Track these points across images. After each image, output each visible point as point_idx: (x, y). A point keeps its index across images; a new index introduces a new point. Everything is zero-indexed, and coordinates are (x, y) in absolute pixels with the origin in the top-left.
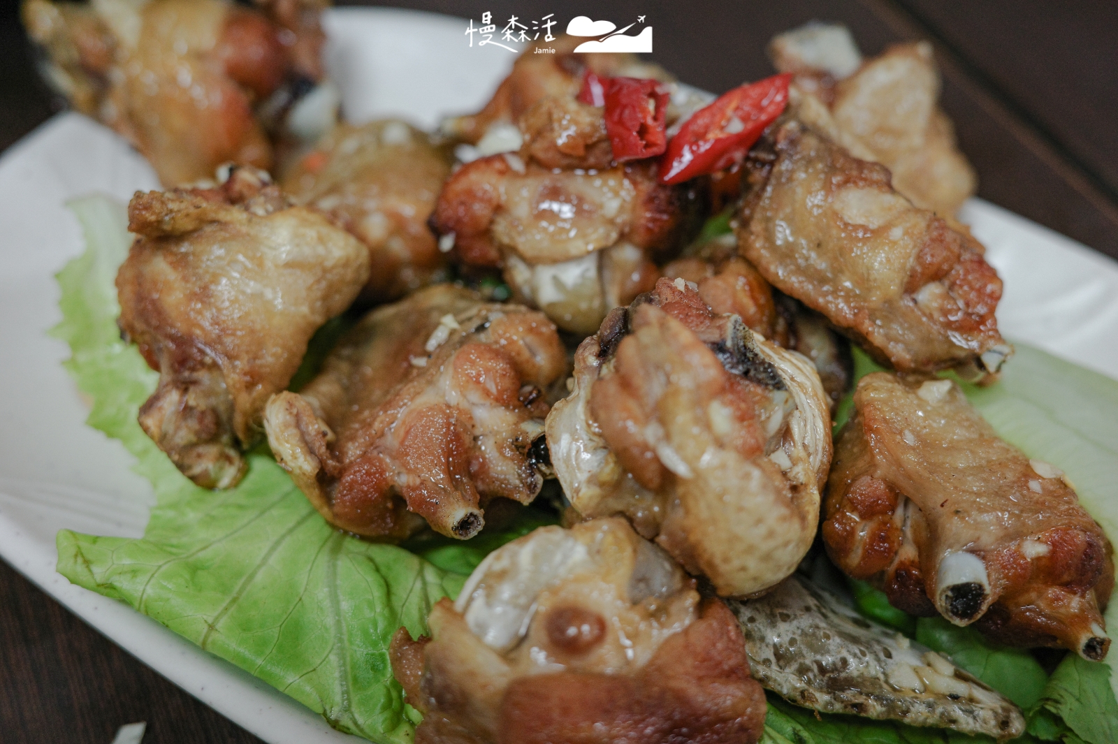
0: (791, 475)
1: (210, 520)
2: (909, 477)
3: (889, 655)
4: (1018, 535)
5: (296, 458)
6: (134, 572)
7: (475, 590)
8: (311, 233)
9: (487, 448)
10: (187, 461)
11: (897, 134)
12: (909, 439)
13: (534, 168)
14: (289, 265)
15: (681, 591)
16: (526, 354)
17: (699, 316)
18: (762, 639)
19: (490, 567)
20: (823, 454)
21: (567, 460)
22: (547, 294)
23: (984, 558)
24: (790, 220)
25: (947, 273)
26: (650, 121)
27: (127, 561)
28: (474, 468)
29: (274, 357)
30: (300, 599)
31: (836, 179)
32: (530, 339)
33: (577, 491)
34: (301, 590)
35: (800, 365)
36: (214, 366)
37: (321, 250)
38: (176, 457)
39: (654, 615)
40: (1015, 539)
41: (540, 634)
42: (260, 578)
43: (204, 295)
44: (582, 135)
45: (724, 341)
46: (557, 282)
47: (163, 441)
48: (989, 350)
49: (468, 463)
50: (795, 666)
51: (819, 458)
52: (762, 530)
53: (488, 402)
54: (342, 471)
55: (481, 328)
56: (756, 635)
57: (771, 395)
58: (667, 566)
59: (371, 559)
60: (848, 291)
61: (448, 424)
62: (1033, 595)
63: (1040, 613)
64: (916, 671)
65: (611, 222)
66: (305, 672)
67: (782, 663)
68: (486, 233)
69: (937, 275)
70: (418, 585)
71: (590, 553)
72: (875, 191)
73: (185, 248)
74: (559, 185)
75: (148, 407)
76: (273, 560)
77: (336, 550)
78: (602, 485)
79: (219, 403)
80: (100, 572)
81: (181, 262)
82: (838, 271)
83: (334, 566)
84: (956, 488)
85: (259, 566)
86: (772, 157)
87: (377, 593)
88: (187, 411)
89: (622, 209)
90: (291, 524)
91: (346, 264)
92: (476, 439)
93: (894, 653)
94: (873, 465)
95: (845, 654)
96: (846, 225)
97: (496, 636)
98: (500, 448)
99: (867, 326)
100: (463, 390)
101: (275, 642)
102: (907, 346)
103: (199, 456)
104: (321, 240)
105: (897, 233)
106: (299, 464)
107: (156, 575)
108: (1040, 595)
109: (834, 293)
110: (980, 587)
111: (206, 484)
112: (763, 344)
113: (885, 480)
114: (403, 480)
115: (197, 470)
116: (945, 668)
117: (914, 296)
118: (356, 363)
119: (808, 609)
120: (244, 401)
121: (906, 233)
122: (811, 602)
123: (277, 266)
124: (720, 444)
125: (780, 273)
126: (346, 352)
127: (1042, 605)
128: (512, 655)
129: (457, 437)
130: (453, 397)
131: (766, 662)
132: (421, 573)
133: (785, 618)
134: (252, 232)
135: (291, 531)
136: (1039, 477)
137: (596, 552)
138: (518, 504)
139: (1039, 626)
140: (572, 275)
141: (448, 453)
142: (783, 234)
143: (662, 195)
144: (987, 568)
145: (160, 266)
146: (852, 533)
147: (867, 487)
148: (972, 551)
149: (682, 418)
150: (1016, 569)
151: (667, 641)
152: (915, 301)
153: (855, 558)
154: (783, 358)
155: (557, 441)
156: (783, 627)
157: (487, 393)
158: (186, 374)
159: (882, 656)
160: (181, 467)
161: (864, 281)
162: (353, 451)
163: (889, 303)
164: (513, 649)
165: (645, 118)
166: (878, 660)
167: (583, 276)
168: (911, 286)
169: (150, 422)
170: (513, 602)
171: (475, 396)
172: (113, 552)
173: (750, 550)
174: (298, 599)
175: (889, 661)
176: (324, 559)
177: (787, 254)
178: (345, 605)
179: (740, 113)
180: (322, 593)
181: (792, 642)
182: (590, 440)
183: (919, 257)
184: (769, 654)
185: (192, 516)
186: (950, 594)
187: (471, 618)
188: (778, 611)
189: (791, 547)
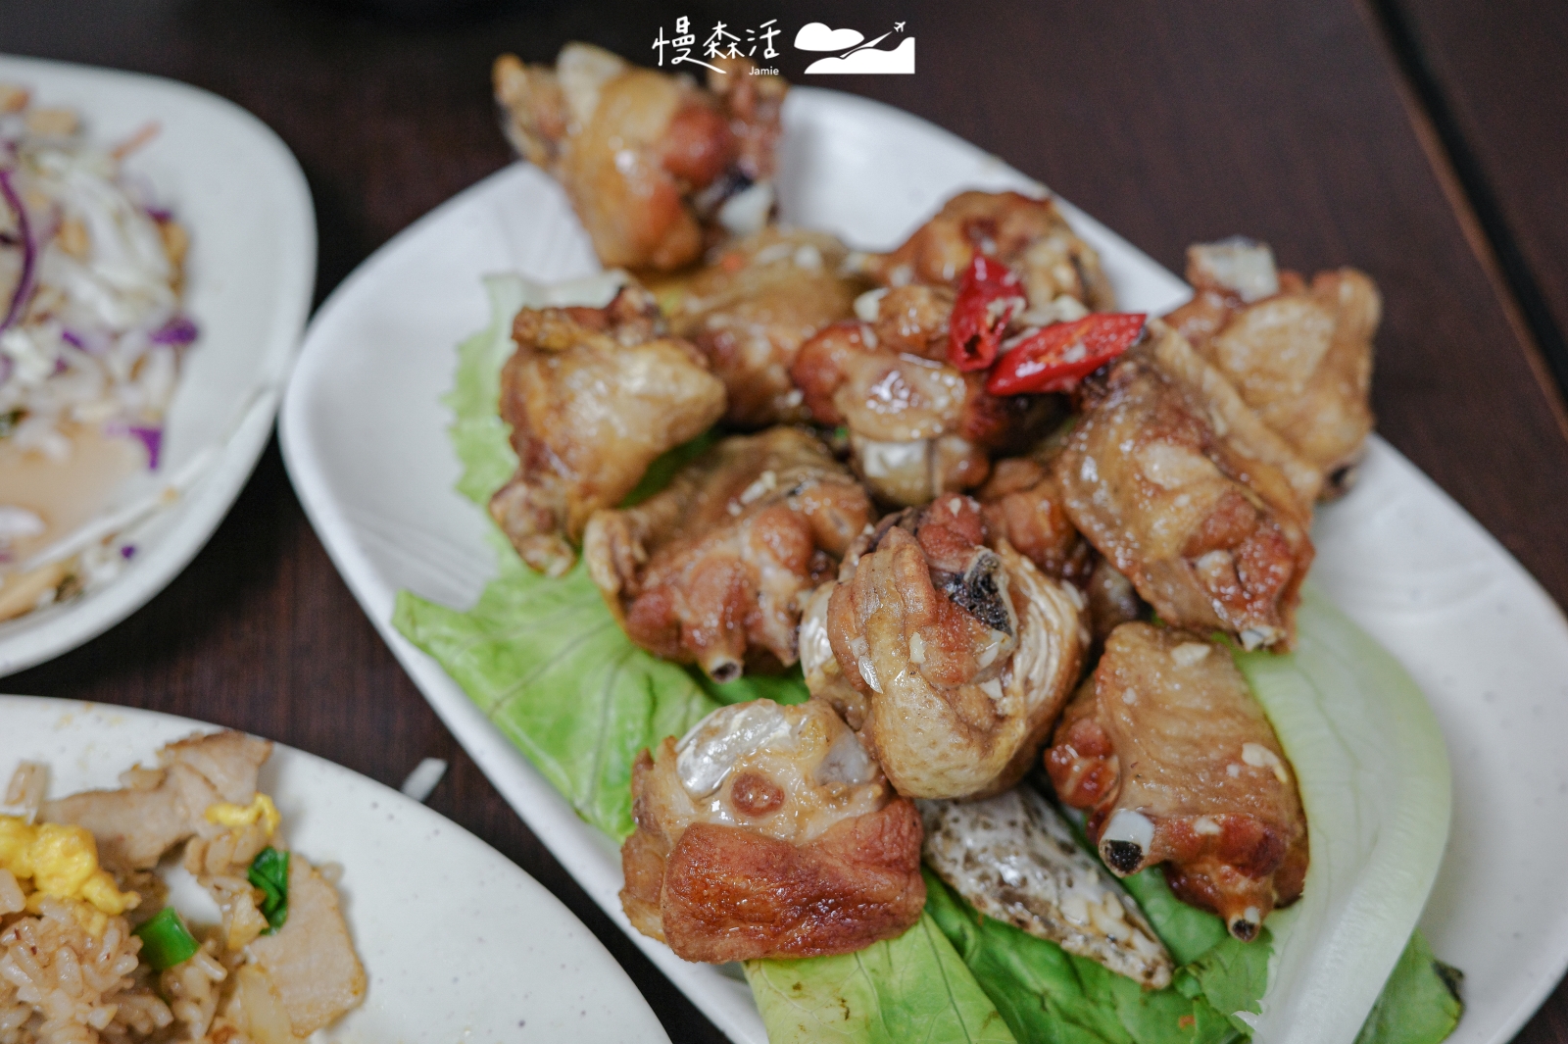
0: (999, 705)
1: (530, 606)
2: (1117, 731)
3: (1070, 884)
4: (1196, 811)
6: (448, 641)
7: (691, 739)
8: (666, 371)
9: (766, 605)
10: (524, 547)
11: (1274, 376)
12: (1130, 697)
14: (640, 397)
15: (871, 782)
16: (830, 524)
17: (950, 544)
18: (959, 840)
19: (709, 722)
20: (1050, 689)
21: (811, 640)
22: (872, 468)
23: (1155, 823)
24: (1099, 458)
25: (1236, 545)
26: (983, 333)
27: (445, 630)
28: (750, 621)
29: (610, 476)
31: (1149, 432)
32: (838, 512)
33: (811, 671)
34: (582, 690)
35: (1058, 601)
36: (556, 474)
37: (672, 388)
38: (515, 542)
39: (835, 800)
40: (1191, 813)
41: (727, 791)
42: (553, 671)
43: (560, 408)
44: (925, 331)
45: (963, 574)
46: (882, 461)
47: (504, 526)
48: (1250, 630)
49: (745, 615)
50: (978, 872)
51: (1044, 693)
52: (936, 752)
53: (777, 564)
54: (640, 593)
55: (793, 493)
56: (955, 834)
57: (988, 633)
58: (864, 758)
59: (648, 676)
60: (1128, 541)
61: (733, 578)
62: (1208, 867)
63: (1210, 883)
64: (1089, 906)
65: (939, 416)
67: (968, 865)
68: (828, 397)
69: (1221, 545)
70: (681, 712)
71: (791, 732)
72: (1183, 451)
73: (554, 362)
75: (498, 495)
76: (567, 657)
77: (622, 660)
78: (827, 674)
79: (558, 503)
80: (422, 632)
81: (549, 375)
82: (1126, 522)
83: (616, 675)
84: (1148, 754)
85: (555, 660)
86: (1102, 391)
87: (641, 709)
88: (529, 505)
89: (951, 405)
91: (696, 401)
92: (758, 594)
93: (1077, 884)
94: (1094, 713)
95: (1027, 873)
96: (1144, 479)
97: (694, 783)
98: (777, 608)
100: (755, 546)
101: (547, 730)
102: (1176, 605)
103: (535, 545)
104: (676, 378)
105: (1183, 500)
106: (605, 580)
108: (1214, 869)
109: (1118, 538)
110: (1138, 848)
111: (537, 569)
112: (1030, 574)
113: (1102, 727)
114: (686, 616)
115: (531, 556)
116: (1116, 911)
117: (1194, 560)
118: (698, 486)
119: (1013, 824)
120: (577, 509)
121: (1193, 502)
122: (1021, 817)
123: (629, 396)
124: (914, 670)
125: (1073, 504)
126: (694, 472)
127: (1214, 877)
128: (701, 802)
129: (741, 590)
130: (748, 553)
131: (955, 861)
132: (688, 702)
133: (987, 826)
134: (615, 360)
135: (593, 633)
136: (1242, 763)
137: (797, 732)
139: (1206, 895)
140: (896, 455)
141: (727, 603)
142: (1089, 471)
143: (988, 402)
144: (1155, 833)
145: (532, 372)
146: (1069, 765)
147: (1087, 728)
148: (1147, 815)
149: (885, 640)
150: (1183, 840)
151: (839, 823)
152: (1193, 566)
153: (1068, 788)
154: (1043, 592)
155: (808, 622)
156: (981, 833)
157: (776, 557)
158: (535, 474)
159: (1063, 884)
160: (519, 551)
161: (1144, 536)
162: (653, 579)
163: (1164, 562)
164: (704, 798)
165: (978, 329)
166: (1058, 886)
167: (908, 458)
168: (1192, 550)
169: (498, 508)
170: (716, 758)
171: (766, 556)
172: (438, 618)
173: (923, 765)
175: (1068, 891)
177: (1086, 491)
178: (613, 714)
179: (1088, 339)
180: (598, 698)
181: (984, 850)
183: (1203, 526)
184: (960, 855)
185: (518, 596)
186: (1109, 846)
187: (681, 760)
188: (983, 818)
189: (966, 771)
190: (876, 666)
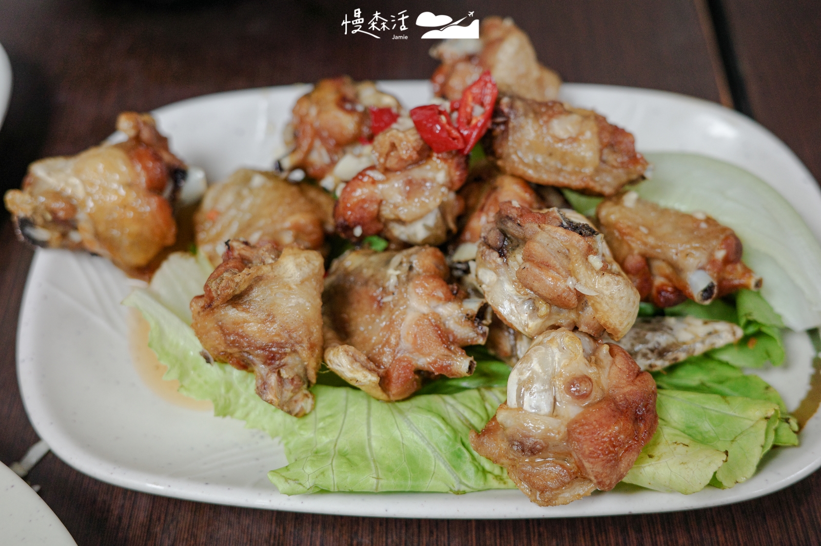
5: (366, 377)
6: (323, 473)
9: (451, 324)
10: (291, 408)
13: (390, 175)
14: (302, 282)
15: (598, 348)
16: (436, 270)
17: (544, 216)
21: (511, 312)
27: (313, 470)
28: (451, 338)
30: (403, 444)
32: (434, 261)
33: (526, 325)
34: (400, 439)
38: (285, 408)
42: (374, 444)
45: (562, 223)
49: (448, 337)
53: (441, 303)
54: (387, 372)
55: (411, 268)
59: (419, 407)
61: (431, 323)
65: (443, 185)
66: (431, 476)
68: (377, 218)
71: (560, 350)
74: (410, 178)
76: (373, 433)
77: (401, 412)
78: (542, 317)
79: (299, 370)
82: (565, 164)
83: (408, 419)
85: (369, 440)
86: (504, 119)
88: (284, 382)
89: (446, 176)
90: (366, 411)
96: (561, 140)
98: (458, 323)
99: (592, 184)
100: (426, 303)
101: (408, 470)
103: (296, 401)
105: (588, 135)
106: (369, 379)
107: (334, 469)
108: (724, 271)
110: (712, 283)
111: (301, 415)
113: (640, 254)
114: (423, 362)
115: (297, 409)
117: (602, 159)
121: (592, 133)
123: (297, 285)
124: (601, 273)
125: (531, 173)
127: (727, 275)
128: (555, 414)
129: (438, 327)
130: (423, 309)
134: (276, 273)
135: (369, 414)
138: (479, 346)
141: (440, 337)
145: (235, 314)
147: (632, 261)
149: (581, 270)
150: (717, 267)
152: (604, 162)
157: (439, 299)
158: (278, 362)
160: (290, 413)
161: (582, 164)
163: (596, 169)
164: (554, 412)
168: (601, 156)
171: (434, 303)
172: (303, 469)
174: (401, 444)
175: (673, 331)
176: (399, 419)
177: (535, 166)
180: (412, 436)
182: (520, 298)
185: (308, 434)
186: (702, 293)
190: (586, 285)
